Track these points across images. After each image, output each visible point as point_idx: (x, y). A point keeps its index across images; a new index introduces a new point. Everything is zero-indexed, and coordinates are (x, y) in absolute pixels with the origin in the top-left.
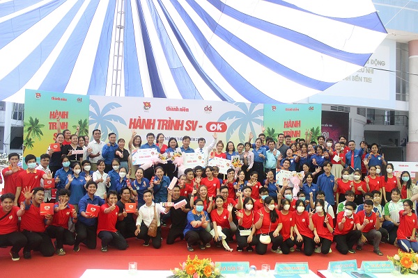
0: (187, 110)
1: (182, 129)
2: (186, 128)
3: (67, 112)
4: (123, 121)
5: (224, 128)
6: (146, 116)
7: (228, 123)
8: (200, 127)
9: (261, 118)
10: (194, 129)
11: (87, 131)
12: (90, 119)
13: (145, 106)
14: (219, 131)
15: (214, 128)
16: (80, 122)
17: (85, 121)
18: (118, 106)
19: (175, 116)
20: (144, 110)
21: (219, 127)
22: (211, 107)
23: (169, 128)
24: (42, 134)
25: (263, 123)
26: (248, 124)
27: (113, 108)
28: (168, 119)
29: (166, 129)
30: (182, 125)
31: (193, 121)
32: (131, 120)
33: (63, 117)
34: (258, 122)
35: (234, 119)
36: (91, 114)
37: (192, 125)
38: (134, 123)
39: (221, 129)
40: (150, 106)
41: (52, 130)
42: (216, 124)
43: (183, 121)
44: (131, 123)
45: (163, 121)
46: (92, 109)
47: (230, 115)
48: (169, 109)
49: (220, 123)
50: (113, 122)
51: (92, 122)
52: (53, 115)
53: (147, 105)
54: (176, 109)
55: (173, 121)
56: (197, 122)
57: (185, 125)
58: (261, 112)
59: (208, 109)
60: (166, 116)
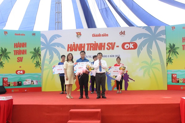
0: (107, 35)
1: (104, 49)
2: (107, 48)
3: (26, 43)
4: (63, 47)
5: (135, 46)
6: (78, 42)
7: (138, 42)
8: (117, 46)
9: (164, 37)
10: (113, 49)
11: (40, 55)
12: (42, 47)
13: (78, 35)
14: (132, 49)
15: (127, 46)
16: (35, 49)
17: (38, 48)
18: (59, 36)
19: (99, 40)
20: (77, 38)
21: (131, 46)
22: (124, 32)
23: (95, 49)
24: (9, 58)
25: (165, 41)
26: (154, 43)
27: (56, 38)
28: (94, 43)
29: (93, 50)
30: (104, 46)
31: (112, 43)
32: (68, 45)
33: (23, 46)
34: (161, 40)
35: (143, 39)
36: (42, 43)
37: (112, 46)
38: (71, 47)
39: (133, 47)
40: (80, 35)
41: (16, 56)
42: (129, 43)
43: (104, 44)
44: (68, 47)
45: (91, 44)
46: (42, 40)
47: (139, 36)
48: (94, 35)
49: (132, 43)
50: (56, 48)
51: (43, 49)
52: (16, 45)
53: (79, 34)
54: (99, 35)
55: (97, 44)
56: (115, 43)
57: (106, 46)
58: (164, 32)
59: (123, 33)
60: (92, 40)
